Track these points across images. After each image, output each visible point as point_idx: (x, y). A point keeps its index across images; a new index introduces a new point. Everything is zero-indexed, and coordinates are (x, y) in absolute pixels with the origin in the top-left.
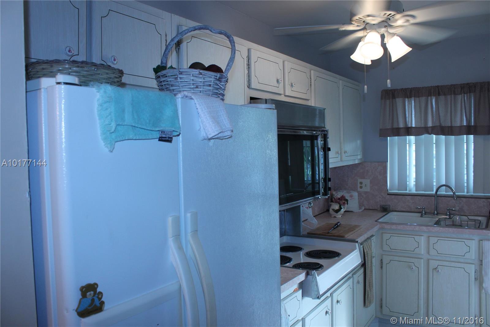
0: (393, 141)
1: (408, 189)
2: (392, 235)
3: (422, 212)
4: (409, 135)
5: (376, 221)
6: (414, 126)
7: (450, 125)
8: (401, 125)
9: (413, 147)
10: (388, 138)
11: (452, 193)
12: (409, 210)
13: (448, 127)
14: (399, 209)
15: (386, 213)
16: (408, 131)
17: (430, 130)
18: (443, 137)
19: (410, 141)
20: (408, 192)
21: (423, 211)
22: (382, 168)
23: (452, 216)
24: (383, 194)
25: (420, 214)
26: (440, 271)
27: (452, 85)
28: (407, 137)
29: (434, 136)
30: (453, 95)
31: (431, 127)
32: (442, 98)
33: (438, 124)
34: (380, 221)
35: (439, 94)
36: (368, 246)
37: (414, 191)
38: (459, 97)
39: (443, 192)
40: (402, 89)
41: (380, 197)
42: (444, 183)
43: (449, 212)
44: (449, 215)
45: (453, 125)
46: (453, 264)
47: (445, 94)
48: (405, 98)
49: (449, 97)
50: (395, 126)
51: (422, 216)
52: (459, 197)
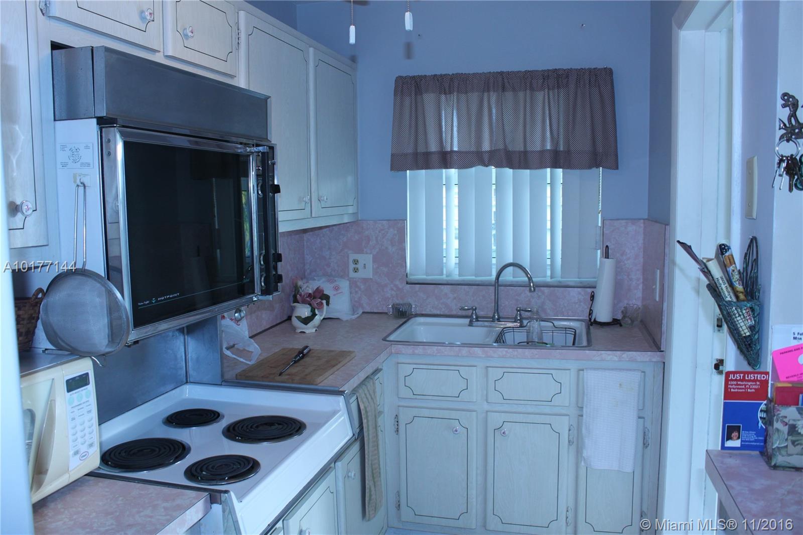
0: (416, 178)
1: (445, 272)
2: (415, 366)
3: (473, 317)
4: (446, 167)
5: (384, 339)
6: (456, 149)
7: (522, 149)
8: (433, 147)
9: (455, 190)
10: (408, 171)
11: (526, 279)
12: (447, 313)
13: (520, 152)
14: (428, 312)
15: (404, 320)
16: (445, 160)
17: (486, 158)
18: (509, 172)
19: (448, 179)
20: (444, 277)
21: (473, 313)
22: (396, 232)
23: (525, 322)
24: (397, 283)
25: (467, 321)
26: (506, 433)
27: (526, 72)
28: (444, 170)
29: (493, 170)
30: (528, 92)
31: (489, 151)
32: (509, 95)
33: (501, 146)
34: (392, 338)
35: (504, 89)
36: (368, 395)
37: (456, 276)
38: (540, 96)
39: (509, 275)
40: (435, 75)
41: (392, 289)
42: (511, 261)
43: (520, 315)
44: (521, 322)
45: (529, 149)
46: (531, 418)
47: (514, 90)
48: (440, 93)
49: (521, 94)
50: (421, 149)
51: (471, 324)
52: (538, 286)
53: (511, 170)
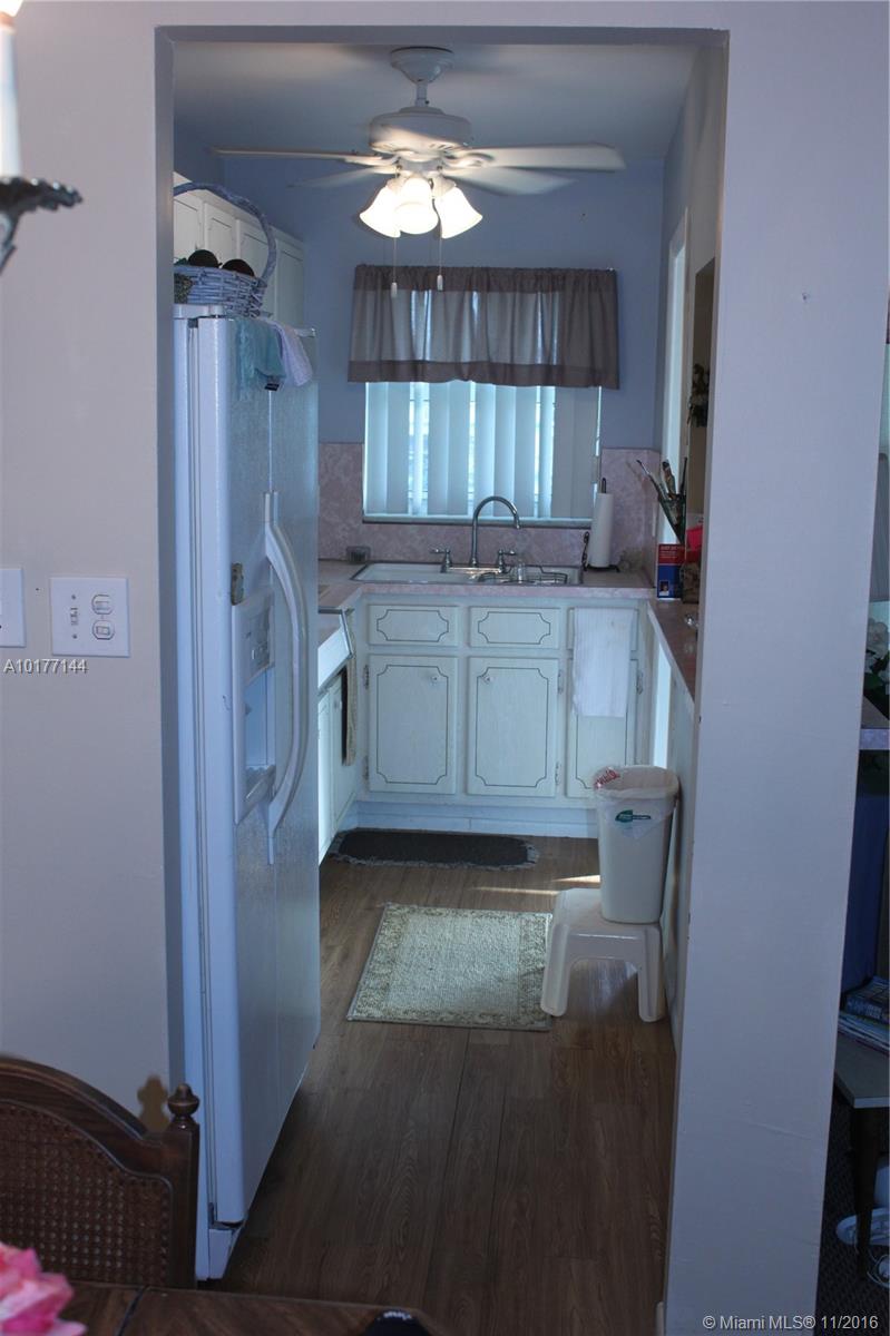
0: (377, 394)
1: (410, 510)
2: (390, 608)
3: (443, 562)
4: (416, 380)
5: (353, 578)
6: (428, 359)
7: (508, 361)
8: (402, 356)
9: (425, 408)
10: (367, 384)
11: (512, 518)
12: (413, 559)
13: (505, 365)
14: (389, 558)
15: (361, 567)
16: (417, 371)
17: (465, 370)
18: (492, 388)
19: (417, 394)
20: (410, 515)
21: (445, 558)
22: (350, 458)
23: (508, 568)
24: (352, 521)
25: (439, 567)
26: (491, 679)
27: (517, 270)
28: (412, 384)
29: (473, 384)
30: (518, 294)
31: (470, 363)
32: (494, 297)
33: (484, 358)
34: (360, 577)
35: (489, 289)
37: (423, 514)
38: (531, 298)
39: (488, 514)
40: (406, 267)
41: (344, 529)
42: (492, 494)
43: (503, 560)
44: (503, 567)
45: (516, 362)
46: (518, 663)
47: (501, 290)
48: (413, 289)
49: (509, 296)
50: (387, 356)
51: (443, 570)
52: (525, 526)
53: (494, 386)
